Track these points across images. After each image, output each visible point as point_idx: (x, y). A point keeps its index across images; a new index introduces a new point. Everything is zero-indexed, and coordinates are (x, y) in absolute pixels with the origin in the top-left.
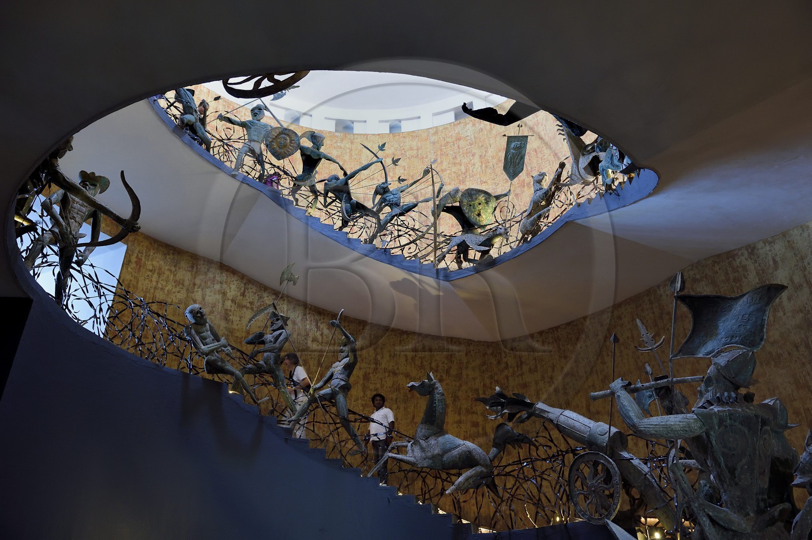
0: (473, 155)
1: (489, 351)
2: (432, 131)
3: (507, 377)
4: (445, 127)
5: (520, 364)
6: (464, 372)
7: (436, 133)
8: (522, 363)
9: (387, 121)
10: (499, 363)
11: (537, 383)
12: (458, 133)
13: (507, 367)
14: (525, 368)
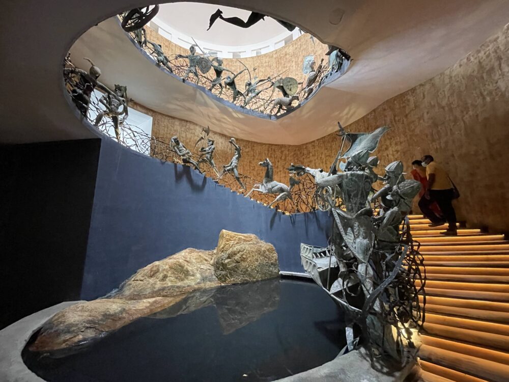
0: (292, 62)
1: (297, 149)
2: (274, 52)
3: (304, 159)
4: (280, 50)
5: (309, 153)
6: (287, 158)
7: (276, 53)
8: (310, 153)
9: (255, 50)
10: (301, 153)
11: (315, 160)
12: (286, 52)
13: (303, 155)
14: (311, 155)
